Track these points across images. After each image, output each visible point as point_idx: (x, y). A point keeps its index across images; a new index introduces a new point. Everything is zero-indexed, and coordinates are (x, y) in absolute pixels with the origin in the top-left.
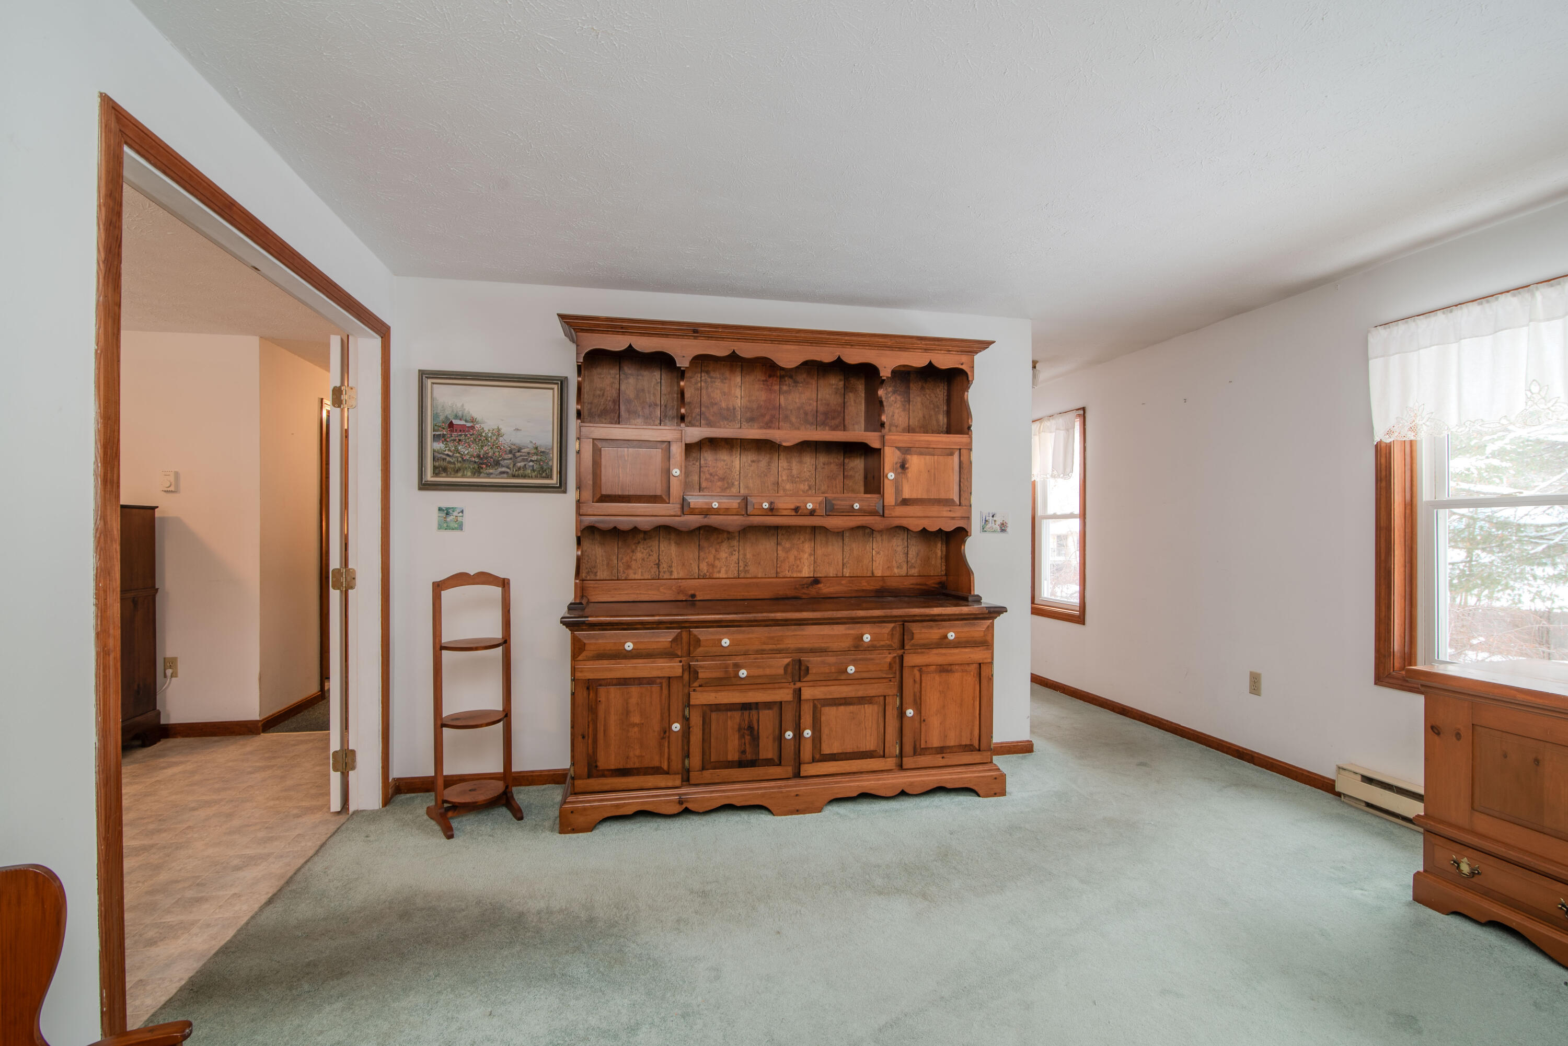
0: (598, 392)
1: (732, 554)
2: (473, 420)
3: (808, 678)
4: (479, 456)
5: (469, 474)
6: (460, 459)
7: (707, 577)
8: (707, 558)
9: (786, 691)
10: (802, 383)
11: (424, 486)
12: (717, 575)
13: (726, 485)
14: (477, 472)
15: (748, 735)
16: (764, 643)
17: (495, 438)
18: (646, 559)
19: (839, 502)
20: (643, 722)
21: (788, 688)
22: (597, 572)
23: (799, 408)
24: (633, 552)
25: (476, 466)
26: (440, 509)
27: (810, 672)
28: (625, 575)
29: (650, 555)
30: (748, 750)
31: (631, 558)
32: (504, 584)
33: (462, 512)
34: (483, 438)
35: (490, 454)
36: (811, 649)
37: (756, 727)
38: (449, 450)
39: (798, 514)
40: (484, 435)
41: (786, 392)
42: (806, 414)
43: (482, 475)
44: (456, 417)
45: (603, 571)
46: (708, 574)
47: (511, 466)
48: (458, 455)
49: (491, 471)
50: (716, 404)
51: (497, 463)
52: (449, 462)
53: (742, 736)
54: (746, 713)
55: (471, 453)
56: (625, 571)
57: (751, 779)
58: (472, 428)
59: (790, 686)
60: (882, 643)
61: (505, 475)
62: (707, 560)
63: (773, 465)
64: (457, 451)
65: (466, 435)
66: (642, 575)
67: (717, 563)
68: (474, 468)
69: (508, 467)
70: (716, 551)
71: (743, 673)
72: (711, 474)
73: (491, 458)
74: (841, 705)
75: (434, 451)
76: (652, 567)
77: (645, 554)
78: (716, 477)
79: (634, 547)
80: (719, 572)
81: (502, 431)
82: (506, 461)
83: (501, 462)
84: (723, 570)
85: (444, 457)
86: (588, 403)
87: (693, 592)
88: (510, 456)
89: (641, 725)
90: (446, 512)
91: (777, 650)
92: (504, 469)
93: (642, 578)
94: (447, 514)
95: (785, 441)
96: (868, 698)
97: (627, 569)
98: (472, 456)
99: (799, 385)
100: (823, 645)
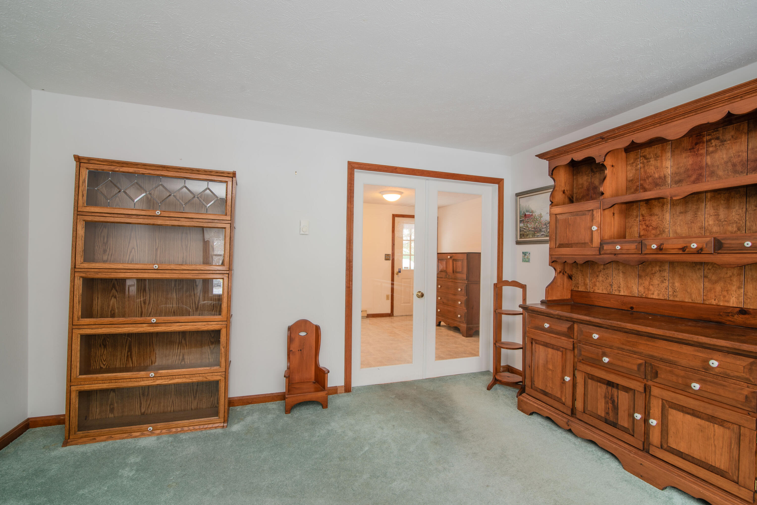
0: (580, 186)
1: (663, 282)
2: (532, 212)
3: (657, 380)
4: (534, 228)
5: (531, 236)
6: (528, 230)
7: (644, 296)
8: (644, 283)
9: (639, 384)
10: (730, 140)
11: (518, 243)
12: (651, 296)
13: (658, 233)
14: (534, 236)
15: (611, 403)
16: (623, 344)
17: (539, 218)
18: (604, 281)
19: (728, 242)
20: (553, 369)
21: (642, 382)
22: (578, 287)
23: (726, 163)
24: (597, 276)
25: (533, 232)
26: (523, 253)
27: (659, 376)
28: (593, 290)
29: (607, 279)
30: (611, 414)
31: (596, 280)
32: (523, 287)
33: (530, 254)
34: (536, 219)
35: (538, 227)
36: (661, 359)
37: (616, 401)
38: (525, 226)
39: (686, 252)
40: (536, 218)
41: (712, 152)
42: (734, 165)
43: (535, 236)
44: (527, 211)
45: (582, 286)
46: (644, 294)
47: (545, 231)
48: (527, 228)
49: (538, 234)
50: (651, 176)
51: (541, 231)
52: (525, 232)
53: (606, 403)
54: (610, 388)
55: (532, 227)
56: (593, 287)
57: (612, 435)
58: (532, 215)
59: (643, 381)
60: (736, 374)
61: (543, 236)
62: (644, 285)
63: (699, 213)
64: (527, 226)
65: (530, 219)
66: (602, 291)
67: (651, 287)
68: (533, 234)
69: (545, 232)
70: (650, 279)
71: (606, 360)
72: (647, 226)
73: (538, 228)
74: (688, 413)
75: (520, 227)
76: (608, 287)
77: (604, 278)
78: (651, 227)
79: (598, 274)
80: (653, 294)
81: (542, 215)
82: (544, 229)
83: (542, 230)
84: (656, 293)
85: (523, 229)
86: (575, 194)
87: (632, 305)
88: (545, 226)
89: (552, 371)
90: (524, 254)
91: (632, 351)
92: (543, 233)
93: (602, 292)
94: (525, 255)
95: (675, 196)
96: (718, 420)
97: (594, 286)
98: (532, 228)
99: (725, 143)
100: (671, 358)
